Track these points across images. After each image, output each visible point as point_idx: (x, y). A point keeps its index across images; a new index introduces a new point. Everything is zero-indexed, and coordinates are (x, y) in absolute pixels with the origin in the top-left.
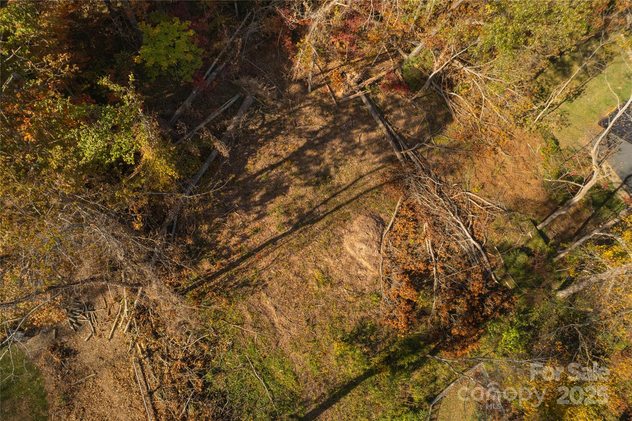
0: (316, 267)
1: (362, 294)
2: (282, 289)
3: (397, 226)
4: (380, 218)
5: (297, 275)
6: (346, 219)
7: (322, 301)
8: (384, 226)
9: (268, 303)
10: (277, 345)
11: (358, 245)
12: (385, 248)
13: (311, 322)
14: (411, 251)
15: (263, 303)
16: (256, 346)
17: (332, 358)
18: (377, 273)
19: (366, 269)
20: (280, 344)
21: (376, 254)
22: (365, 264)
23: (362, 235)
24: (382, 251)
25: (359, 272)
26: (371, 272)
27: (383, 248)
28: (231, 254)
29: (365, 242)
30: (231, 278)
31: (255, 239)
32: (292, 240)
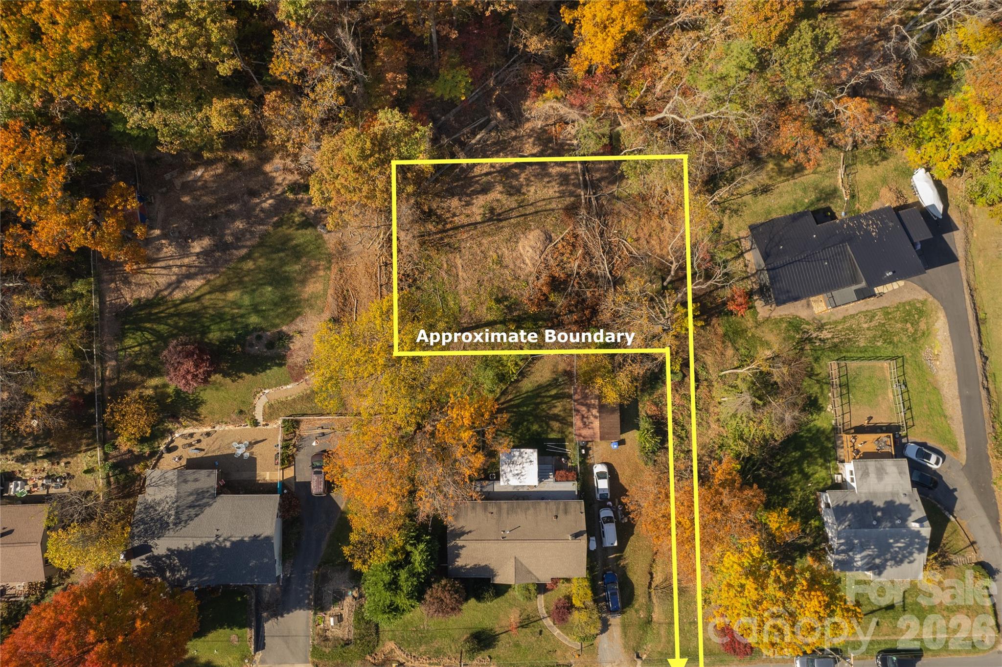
0: (496, 252)
1: (517, 279)
2: (470, 257)
3: (560, 246)
4: (551, 236)
5: (482, 252)
6: (527, 228)
7: (491, 273)
8: (551, 242)
9: (459, 262)
11: (528, 248)
13: (480, 283)
14: (561, 265)
15: (456, 261)
16: (443, 283)
17: (485, 308)
18: (533, 270)
19: (527, 265)
20: (457, 288)
21: (537, 258)
22: (528, 261)
23: (532, 243)
24: (542, 258)
25: (522, 265)
26: (529, 268)
27: (544, 256)
28: (447, 224)
29: (533, 248)
30: (442, 239)
31: (464, 220)
32: (487, 229)
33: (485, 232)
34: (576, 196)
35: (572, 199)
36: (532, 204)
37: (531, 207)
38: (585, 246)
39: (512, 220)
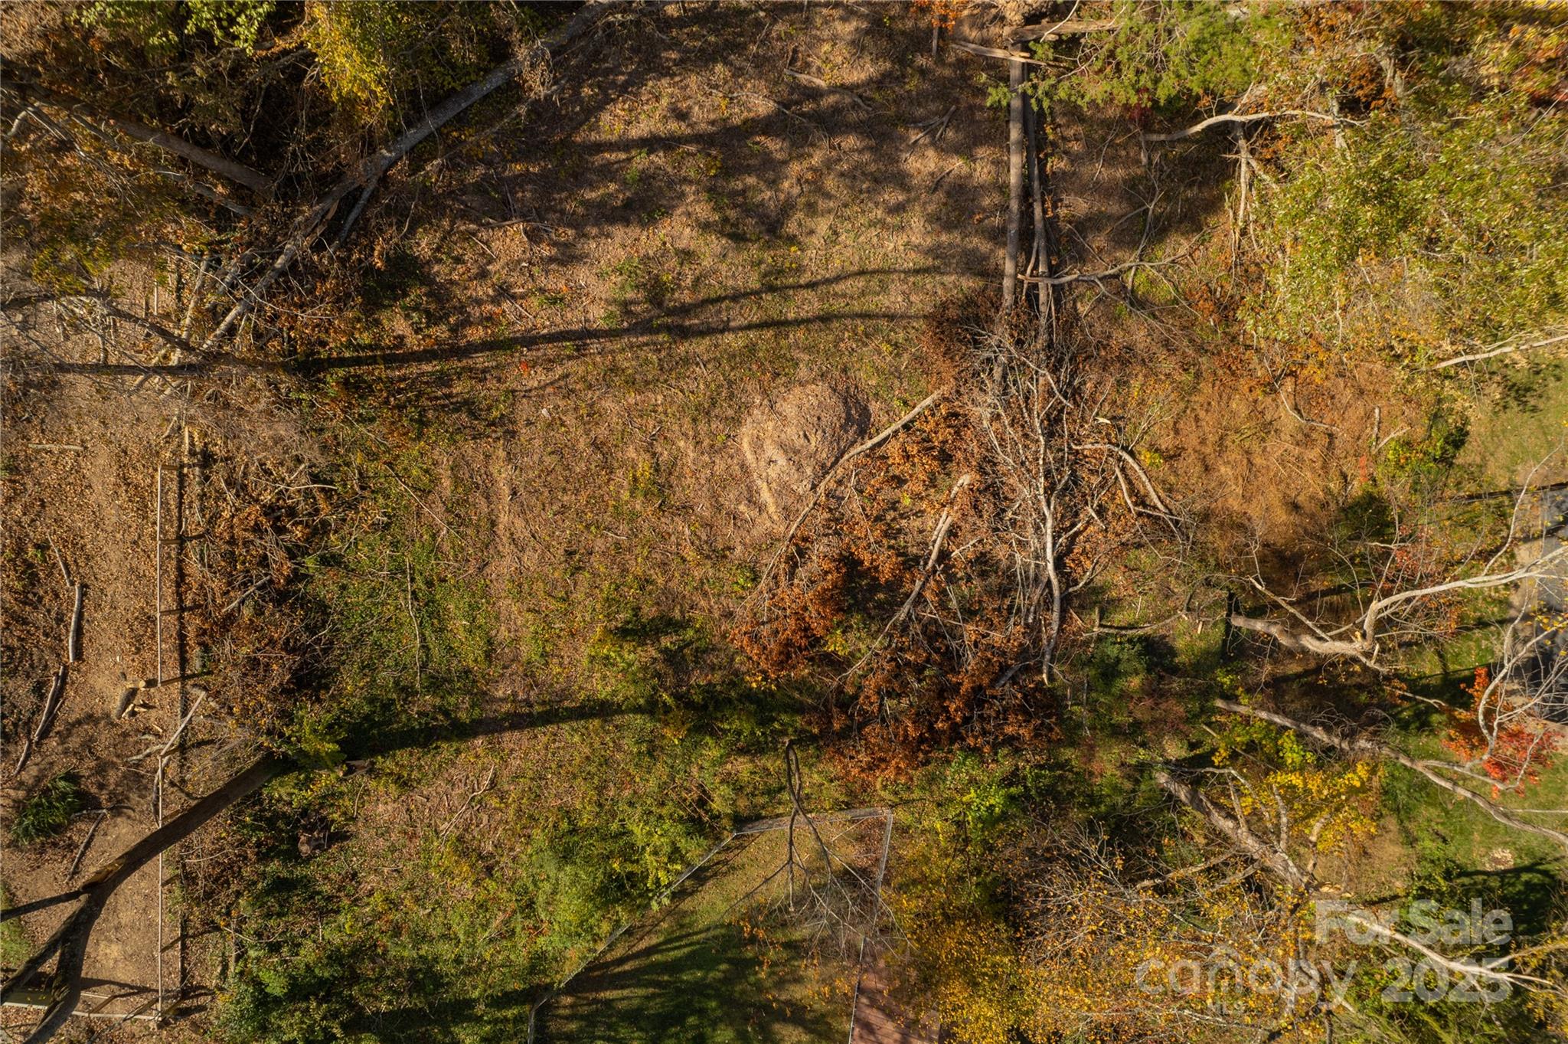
0: (650, 449)
1: (719, 555)
2: (549, 460)
3: (893, 449)
4: (865, 412)
5: (596, 445)
6: (783, 373)
7: (624, 528)
8: (863, 432)
9: (503, 475)
10: (480, 569)
11: (771, 451)
12: (832, 485)
13: (575, 560)
15: (494, 469)
16: (436, 550)
18: (782, 529)
19: (762, 508)
20: (488, 570)
21: (803, 488)
22: (766, 496)
23: (792, 433)
24: (821, 489)
25: (742, 508)
26: (771, 520)
27: (828, 483)
28: (467, 322)
29: (790, 451)
30: (443, 379)
31: (540, 317)
32: (626, 361)
33: (614, 369)
34: (983, 274)
35: (969, 283)
36: (812, 285)
37: (809, 294)
38: (986, 464)
39: (729, 338)
